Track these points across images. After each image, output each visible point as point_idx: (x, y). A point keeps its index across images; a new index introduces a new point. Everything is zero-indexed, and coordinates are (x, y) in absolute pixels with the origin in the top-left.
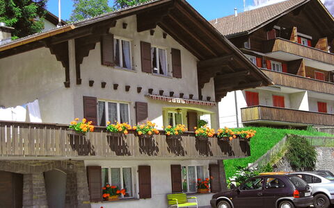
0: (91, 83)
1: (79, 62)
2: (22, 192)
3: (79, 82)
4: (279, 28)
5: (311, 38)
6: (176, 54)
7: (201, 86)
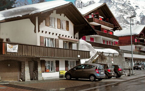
0: (42, 32)
1: (39, 24)
2: (21, 68)
3: (39, 31)
4: (93, 14)
5: (103, 18)
6: (67, 22)
7: (75, 34)
